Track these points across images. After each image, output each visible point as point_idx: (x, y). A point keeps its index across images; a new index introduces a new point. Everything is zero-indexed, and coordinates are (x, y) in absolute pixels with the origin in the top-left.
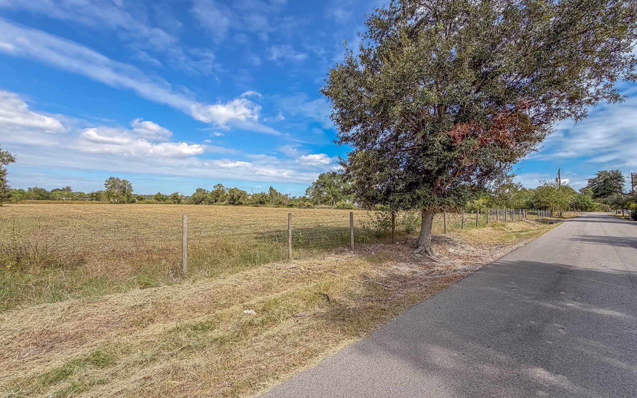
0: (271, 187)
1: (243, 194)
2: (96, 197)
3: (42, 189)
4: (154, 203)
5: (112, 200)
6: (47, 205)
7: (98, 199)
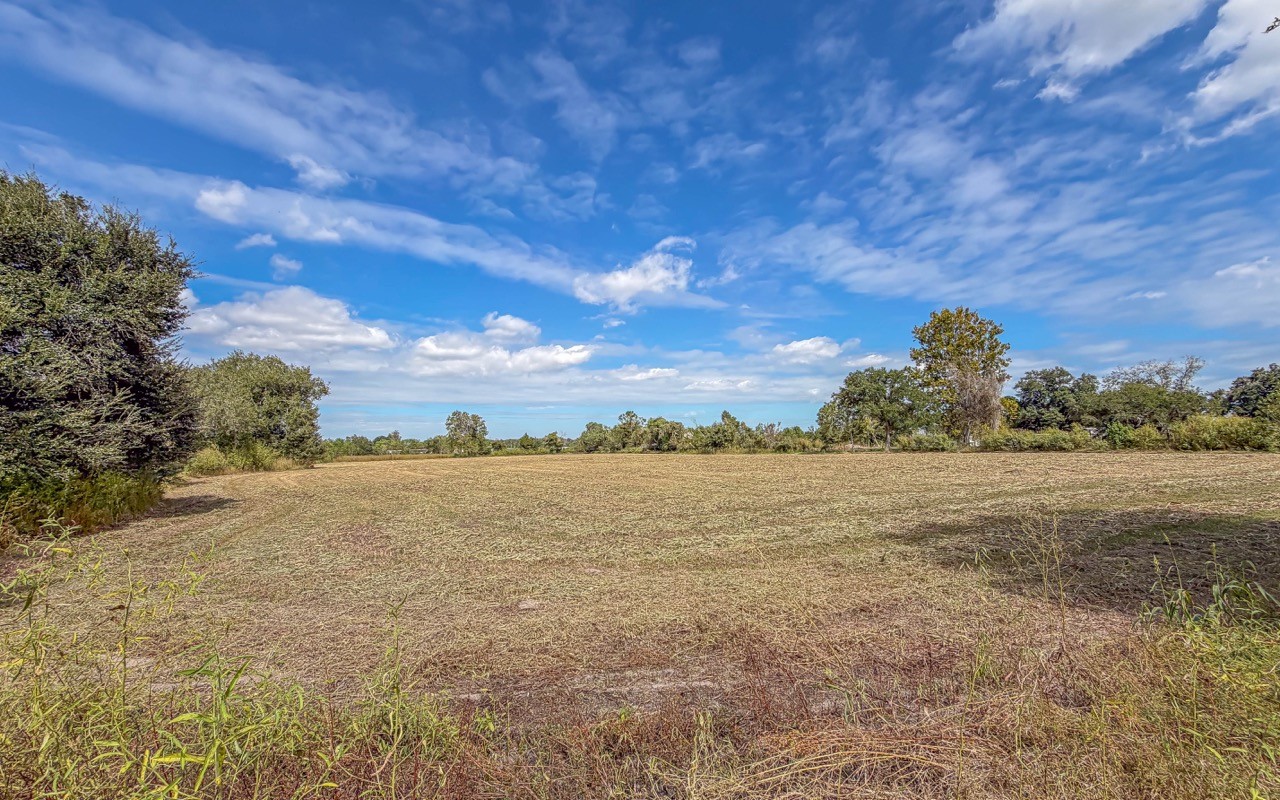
0: (725, 412)
1: (676, 429)
2: (434, 447)
3: (363, 438)
4: (518, 454)
5: (455, 452)
6: (371, 464)
7: (436, 450)
